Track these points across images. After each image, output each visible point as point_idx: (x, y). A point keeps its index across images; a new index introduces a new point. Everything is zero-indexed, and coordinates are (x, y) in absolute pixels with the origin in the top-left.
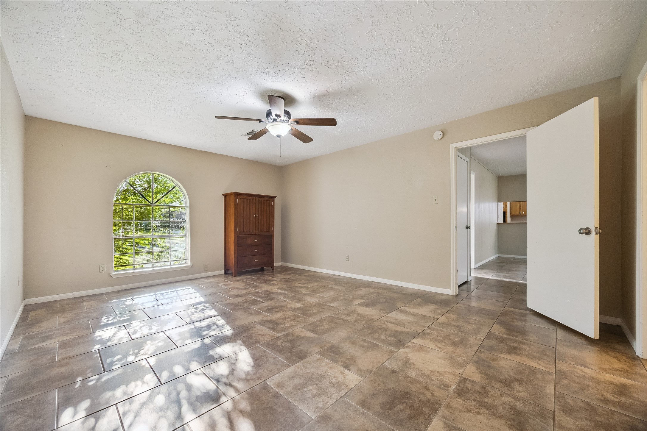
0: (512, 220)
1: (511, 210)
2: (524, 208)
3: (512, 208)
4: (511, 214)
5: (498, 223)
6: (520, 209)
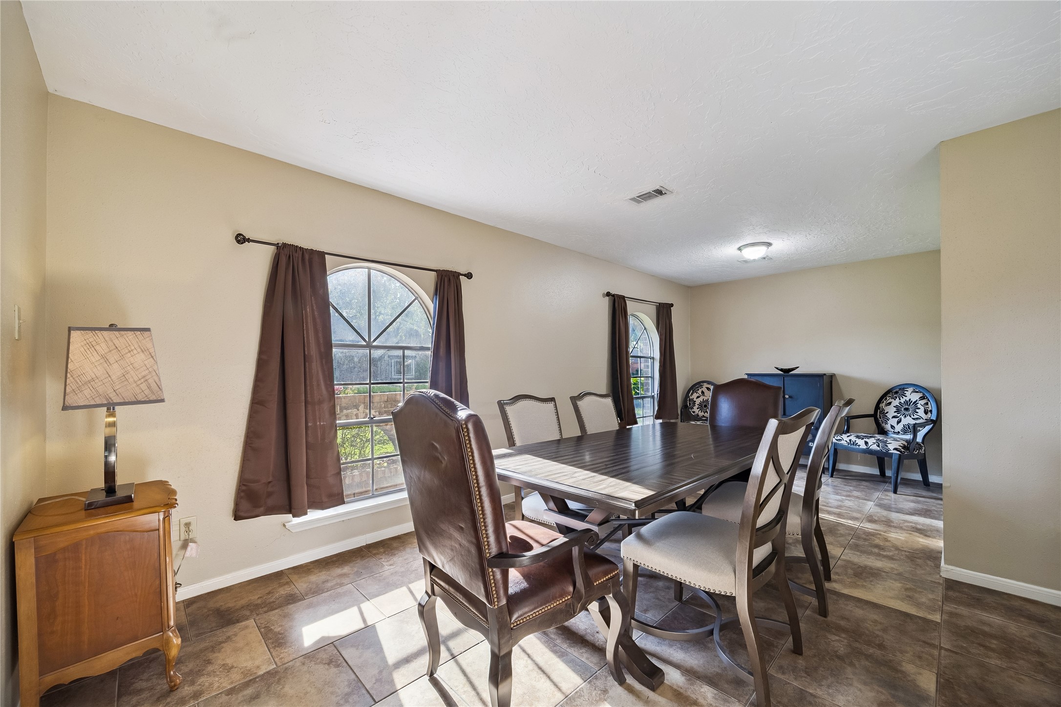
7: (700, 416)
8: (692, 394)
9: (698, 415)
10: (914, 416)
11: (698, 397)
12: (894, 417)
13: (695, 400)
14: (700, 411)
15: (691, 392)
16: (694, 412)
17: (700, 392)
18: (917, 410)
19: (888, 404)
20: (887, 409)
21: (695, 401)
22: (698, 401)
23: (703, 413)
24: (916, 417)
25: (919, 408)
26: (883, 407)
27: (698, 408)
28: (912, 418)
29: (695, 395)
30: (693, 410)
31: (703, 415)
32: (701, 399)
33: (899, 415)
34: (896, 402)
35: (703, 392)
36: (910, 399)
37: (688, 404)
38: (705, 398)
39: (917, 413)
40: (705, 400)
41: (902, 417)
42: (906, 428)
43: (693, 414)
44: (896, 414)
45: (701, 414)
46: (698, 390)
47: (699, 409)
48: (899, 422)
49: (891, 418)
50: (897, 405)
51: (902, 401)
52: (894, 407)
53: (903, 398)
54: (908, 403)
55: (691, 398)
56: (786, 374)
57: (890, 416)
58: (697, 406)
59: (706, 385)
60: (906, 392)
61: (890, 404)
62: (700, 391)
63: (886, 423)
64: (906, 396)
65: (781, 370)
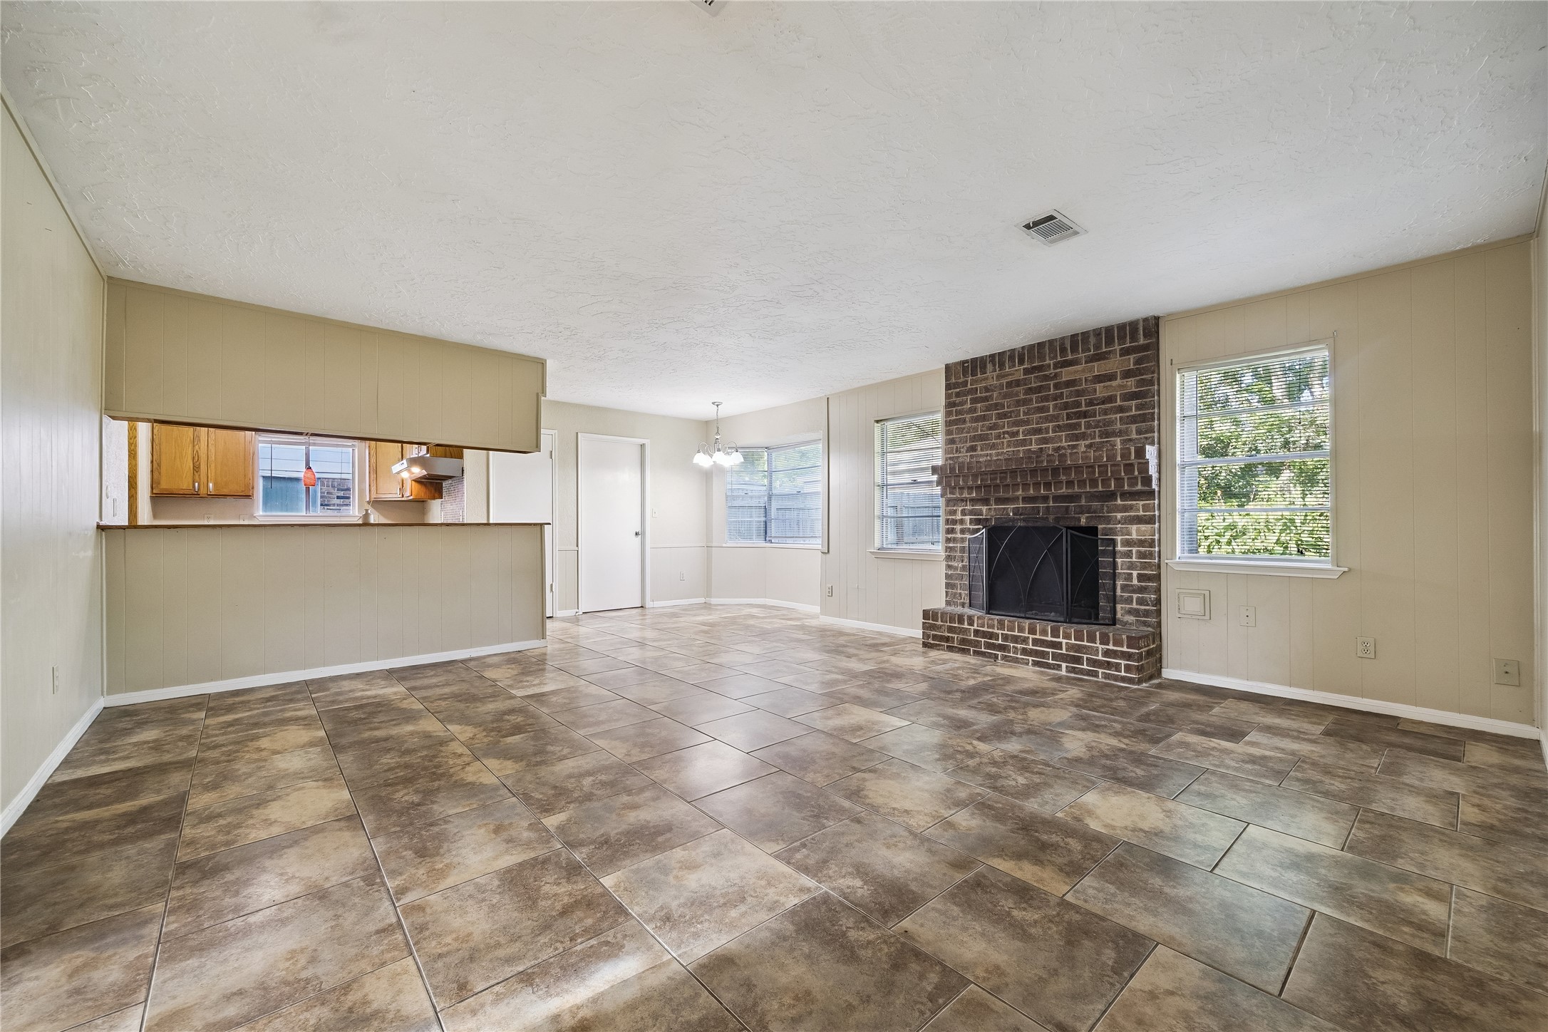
0: (155, 515)
1: (152, 471)
2: (213, 466)
3: (159, 465)
4: (152, 488)
5: (101, 528)
6: (196, 468)
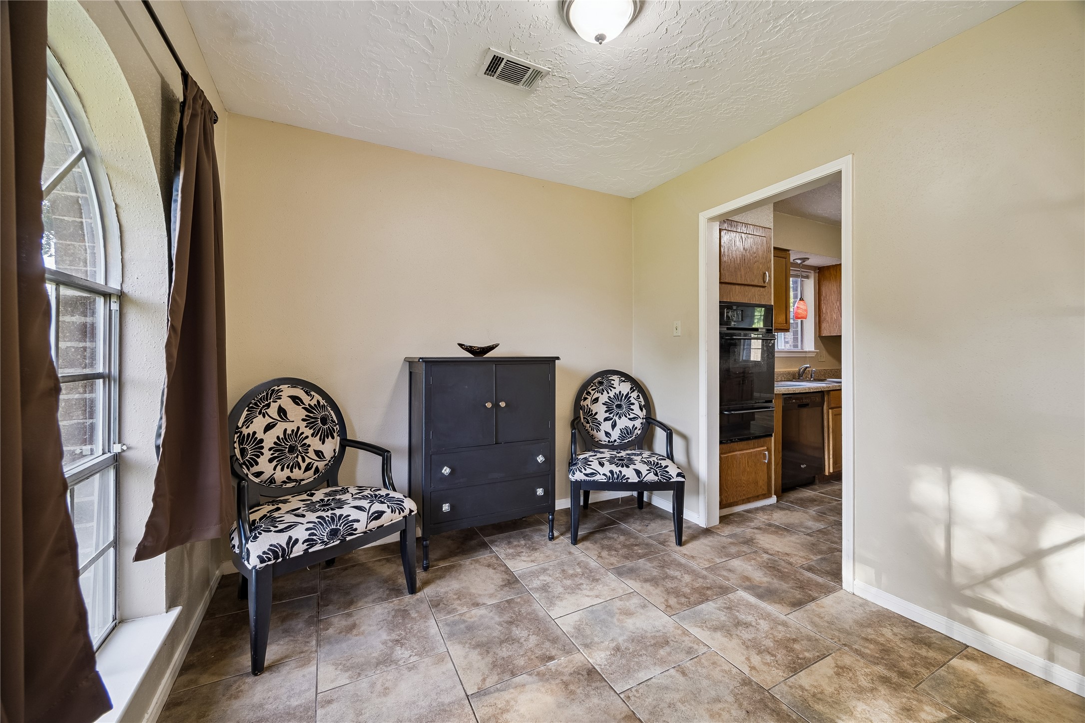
7: (278, 482)
8: (249, 421)
9: (272, 480)
10: (629, 415)
11: (268, 428)
12: (606, 419)
13: (260, 435)
14: (279, 467)
15: (245, 413)
16: (258, 474)
17: (273, 411)
18: (632, 407)
19: (593, 401)
20: (595, 408)
21: (262, 441)
22: (269, 440)
23: (287, 472)
24: (632, 416)
25: (633, 404)
26: (589, 406)
27: (271, 461)
28: (628, 418)
29: (258, 424)
30: (255, 469)
31: (289, 478)
32: (278, 431)
33: (611, 415)
34: (604, 398)
35: (282, 411)
36: (620, 392)
37: (237, 451)
38: (290, 427)
39: (633, 410)
40: (289, 432)
41: (617, 418)
42: (625, 434)
43: (257, 480)
44: (607, 415)
45: (281, 475)
46: (268, 406)
47: (275, 463)
48: (614, 426)
49: (602, 421)
50: (606, 402)
51: (612, 394)
52: (603, 404)
53: (611, 390)
54: (618, 396)
55: (245, 431)
56: (479, 359)
57: (601, 416)
58: (267, 454)
59: (287, 391)
60: (612, 382)
61: (596, 400)
62: (274, 408)
63: (598, 430)
64: (615, 388)
65: (470, 349)
